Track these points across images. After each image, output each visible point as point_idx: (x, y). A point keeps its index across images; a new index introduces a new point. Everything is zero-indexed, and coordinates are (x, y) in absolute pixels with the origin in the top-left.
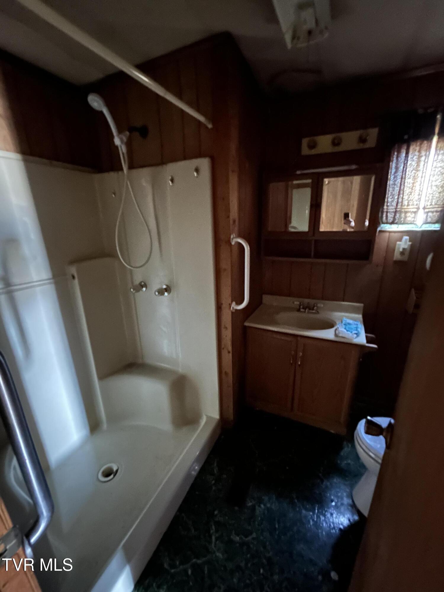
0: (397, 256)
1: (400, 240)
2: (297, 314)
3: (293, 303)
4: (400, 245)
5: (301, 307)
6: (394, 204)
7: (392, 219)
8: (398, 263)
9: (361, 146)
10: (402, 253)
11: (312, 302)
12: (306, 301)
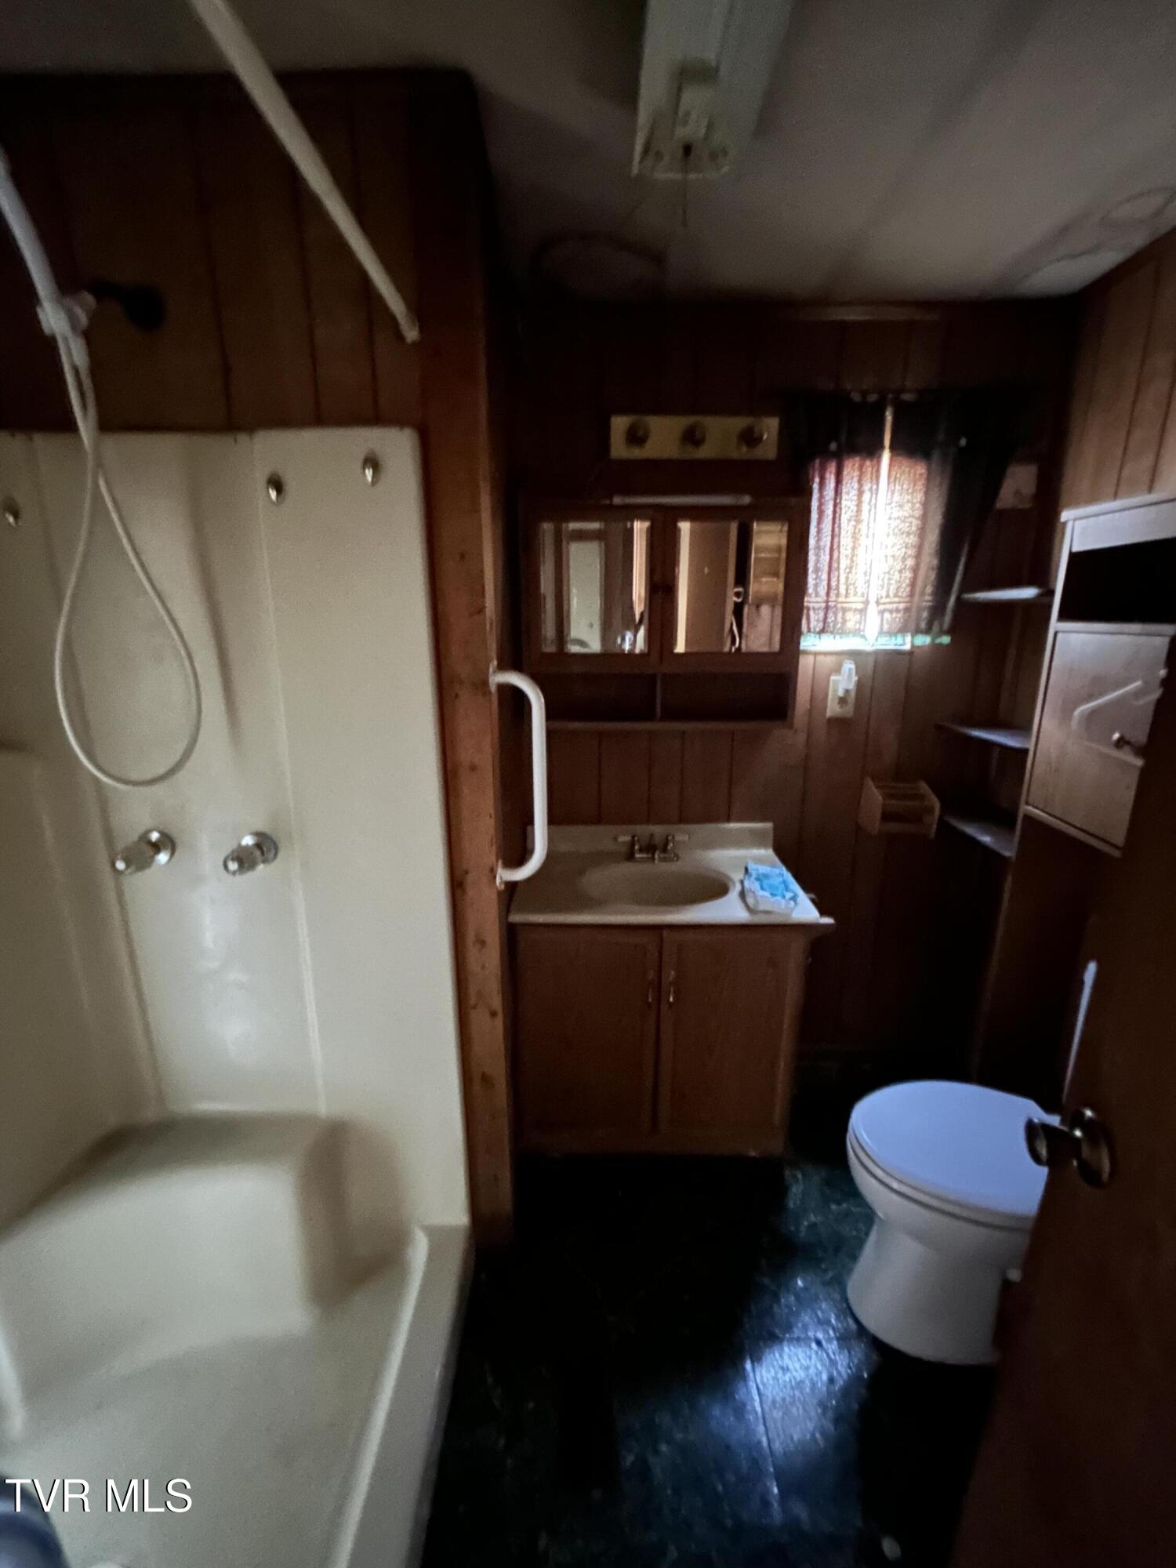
0: (833, 709)
1: (838, 670)
2: (626, 869)
3: (615, 839)
4: (836, 682)
5: (637, 847)
6: (822, 591)
7: (821, 625)
8: (836, 722)
9: (743, 453)
10: (842, 701)
11: (658, 830)
12: (644, 830)
